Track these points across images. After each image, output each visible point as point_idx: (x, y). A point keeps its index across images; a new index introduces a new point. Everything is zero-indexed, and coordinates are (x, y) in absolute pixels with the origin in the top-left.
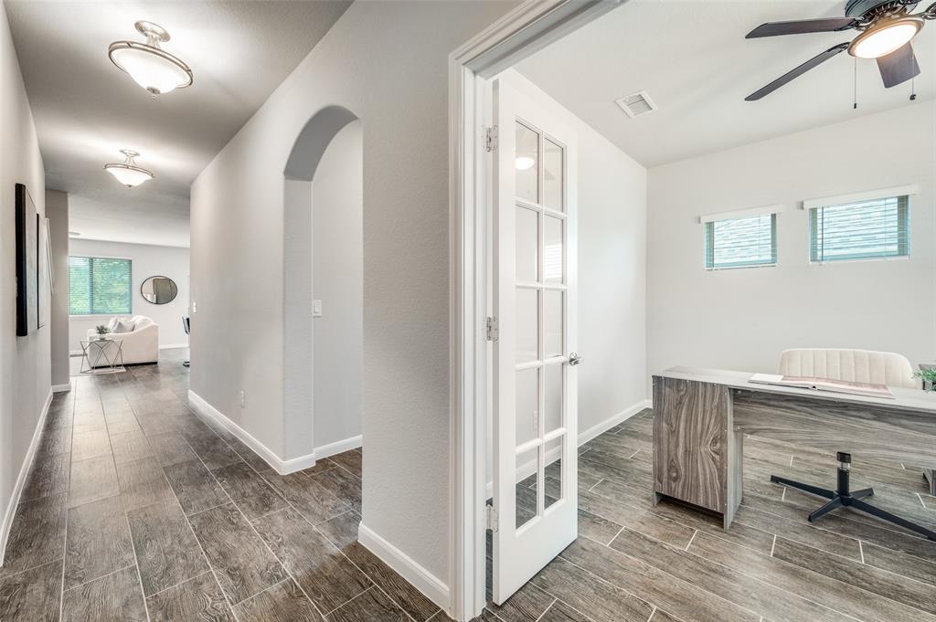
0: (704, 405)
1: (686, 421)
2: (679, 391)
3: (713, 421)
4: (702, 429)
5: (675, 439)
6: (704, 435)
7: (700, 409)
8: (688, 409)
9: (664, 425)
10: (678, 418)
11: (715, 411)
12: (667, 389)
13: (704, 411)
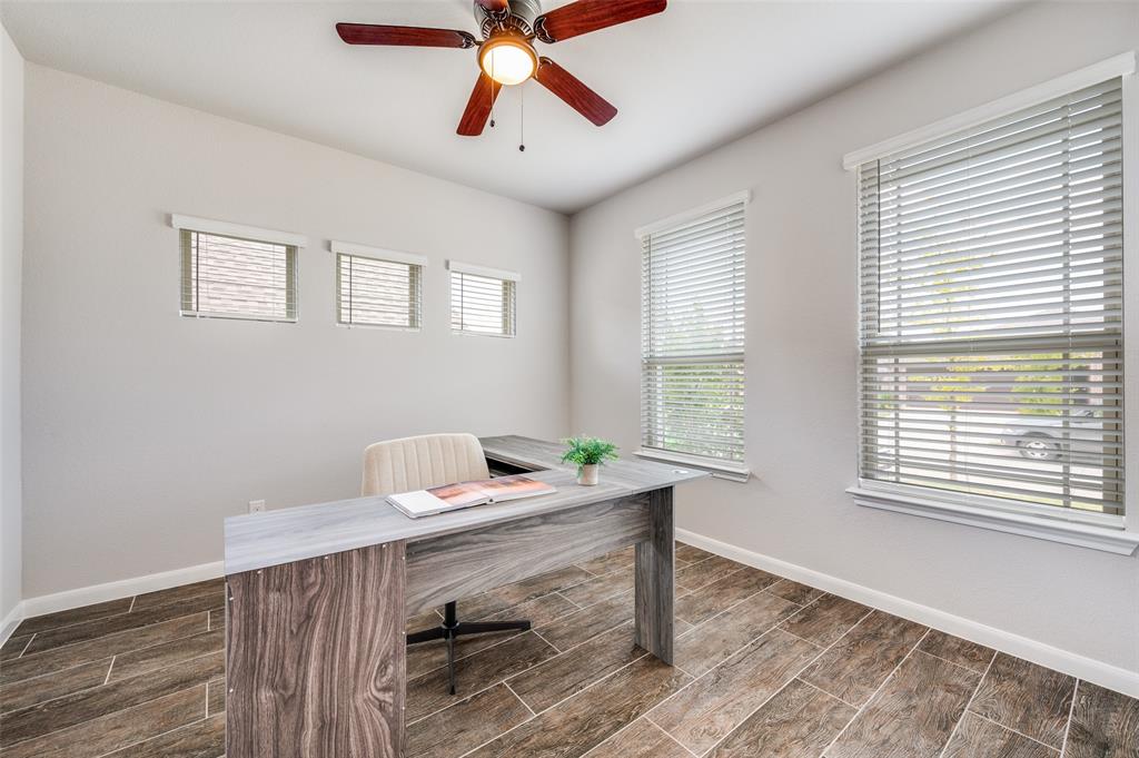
0: (363, 598)
1: (323, 656)
2: (303, 589)
3: (379, 626)
4: (359, 653)
5: (294, 713)
6: (363, 664)
7: (355, 610)
8: (327, 625)
9: (265, 695)
10: (301, 659)
11: (384, 602)
12: (274, 596)
13: (363, 614)
